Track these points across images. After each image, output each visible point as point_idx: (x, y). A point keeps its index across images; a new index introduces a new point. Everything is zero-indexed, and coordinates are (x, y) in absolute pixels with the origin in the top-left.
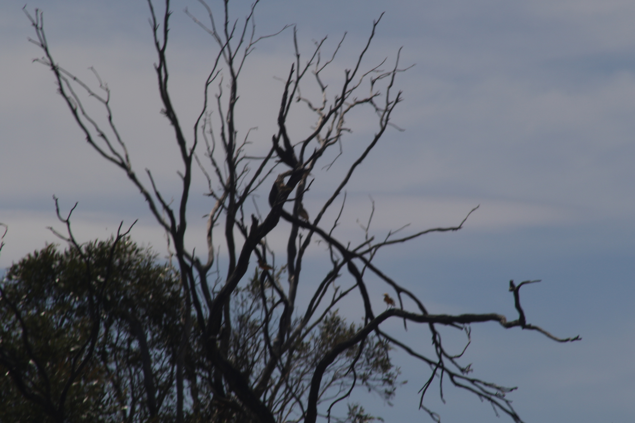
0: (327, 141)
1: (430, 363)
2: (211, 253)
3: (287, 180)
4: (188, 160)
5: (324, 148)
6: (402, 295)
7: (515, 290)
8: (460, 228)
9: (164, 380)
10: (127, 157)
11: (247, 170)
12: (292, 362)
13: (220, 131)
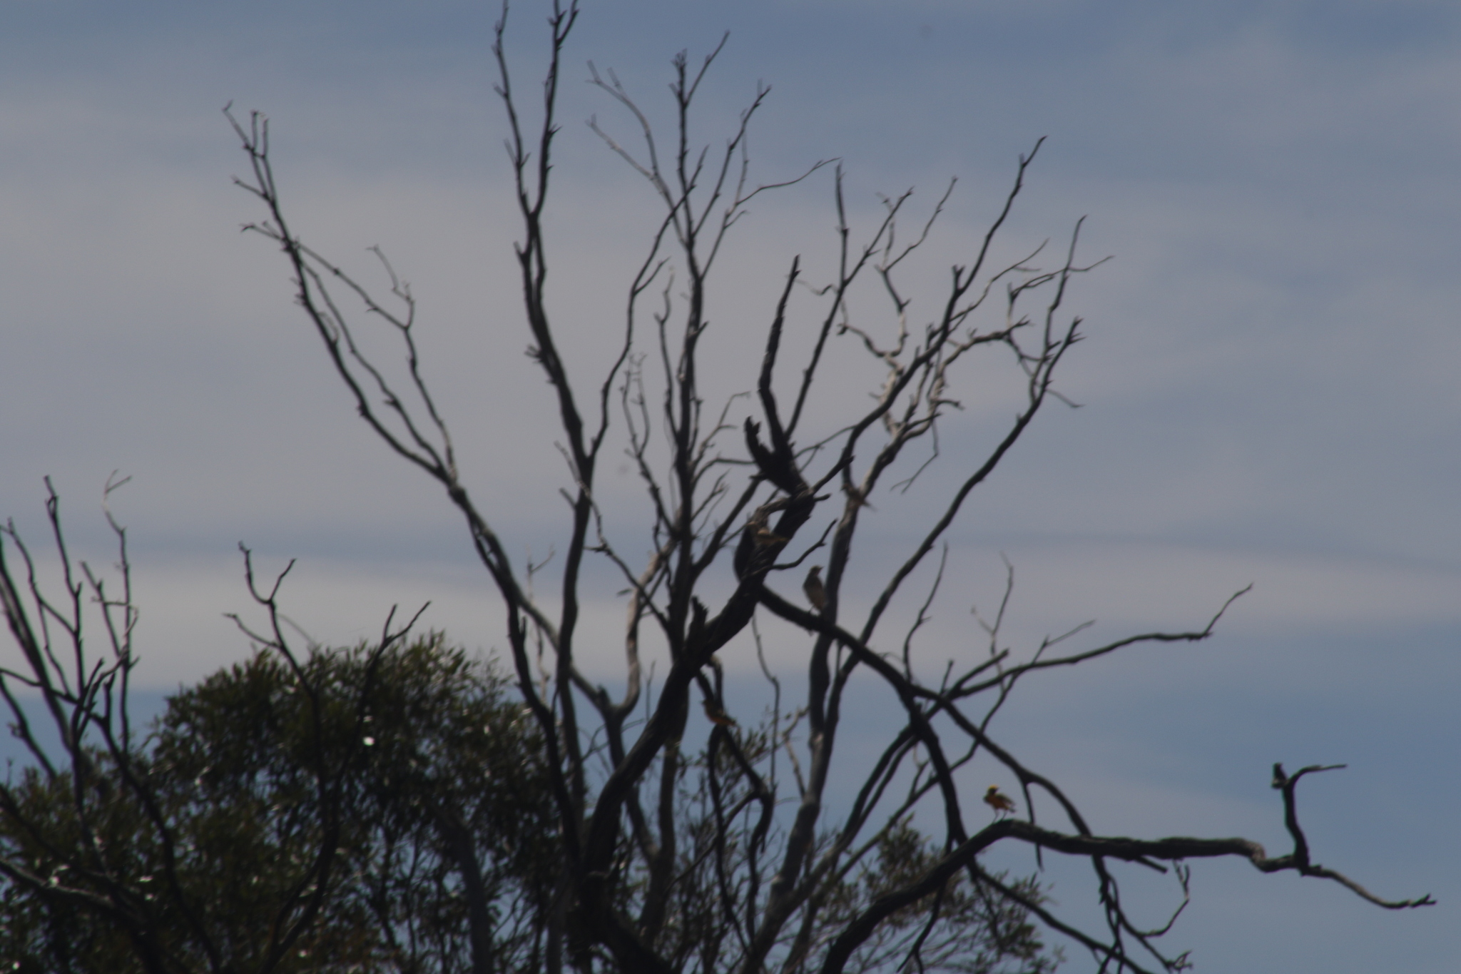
0: (907, 428)
1: (1093, 945)
2: (635, 677)
3: (775, 519)
4: (585, 466)
5: (899, 444)
6: (1034, 788)
7: (1285, 784)
8: (1206, 634)
9: (519, 965)
10: (449, 452)
11: (721, 491)
12: (814, 934)
13: (662, 400)
